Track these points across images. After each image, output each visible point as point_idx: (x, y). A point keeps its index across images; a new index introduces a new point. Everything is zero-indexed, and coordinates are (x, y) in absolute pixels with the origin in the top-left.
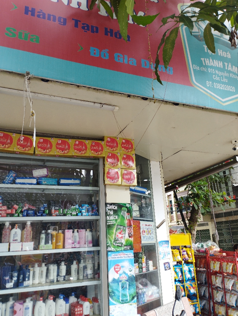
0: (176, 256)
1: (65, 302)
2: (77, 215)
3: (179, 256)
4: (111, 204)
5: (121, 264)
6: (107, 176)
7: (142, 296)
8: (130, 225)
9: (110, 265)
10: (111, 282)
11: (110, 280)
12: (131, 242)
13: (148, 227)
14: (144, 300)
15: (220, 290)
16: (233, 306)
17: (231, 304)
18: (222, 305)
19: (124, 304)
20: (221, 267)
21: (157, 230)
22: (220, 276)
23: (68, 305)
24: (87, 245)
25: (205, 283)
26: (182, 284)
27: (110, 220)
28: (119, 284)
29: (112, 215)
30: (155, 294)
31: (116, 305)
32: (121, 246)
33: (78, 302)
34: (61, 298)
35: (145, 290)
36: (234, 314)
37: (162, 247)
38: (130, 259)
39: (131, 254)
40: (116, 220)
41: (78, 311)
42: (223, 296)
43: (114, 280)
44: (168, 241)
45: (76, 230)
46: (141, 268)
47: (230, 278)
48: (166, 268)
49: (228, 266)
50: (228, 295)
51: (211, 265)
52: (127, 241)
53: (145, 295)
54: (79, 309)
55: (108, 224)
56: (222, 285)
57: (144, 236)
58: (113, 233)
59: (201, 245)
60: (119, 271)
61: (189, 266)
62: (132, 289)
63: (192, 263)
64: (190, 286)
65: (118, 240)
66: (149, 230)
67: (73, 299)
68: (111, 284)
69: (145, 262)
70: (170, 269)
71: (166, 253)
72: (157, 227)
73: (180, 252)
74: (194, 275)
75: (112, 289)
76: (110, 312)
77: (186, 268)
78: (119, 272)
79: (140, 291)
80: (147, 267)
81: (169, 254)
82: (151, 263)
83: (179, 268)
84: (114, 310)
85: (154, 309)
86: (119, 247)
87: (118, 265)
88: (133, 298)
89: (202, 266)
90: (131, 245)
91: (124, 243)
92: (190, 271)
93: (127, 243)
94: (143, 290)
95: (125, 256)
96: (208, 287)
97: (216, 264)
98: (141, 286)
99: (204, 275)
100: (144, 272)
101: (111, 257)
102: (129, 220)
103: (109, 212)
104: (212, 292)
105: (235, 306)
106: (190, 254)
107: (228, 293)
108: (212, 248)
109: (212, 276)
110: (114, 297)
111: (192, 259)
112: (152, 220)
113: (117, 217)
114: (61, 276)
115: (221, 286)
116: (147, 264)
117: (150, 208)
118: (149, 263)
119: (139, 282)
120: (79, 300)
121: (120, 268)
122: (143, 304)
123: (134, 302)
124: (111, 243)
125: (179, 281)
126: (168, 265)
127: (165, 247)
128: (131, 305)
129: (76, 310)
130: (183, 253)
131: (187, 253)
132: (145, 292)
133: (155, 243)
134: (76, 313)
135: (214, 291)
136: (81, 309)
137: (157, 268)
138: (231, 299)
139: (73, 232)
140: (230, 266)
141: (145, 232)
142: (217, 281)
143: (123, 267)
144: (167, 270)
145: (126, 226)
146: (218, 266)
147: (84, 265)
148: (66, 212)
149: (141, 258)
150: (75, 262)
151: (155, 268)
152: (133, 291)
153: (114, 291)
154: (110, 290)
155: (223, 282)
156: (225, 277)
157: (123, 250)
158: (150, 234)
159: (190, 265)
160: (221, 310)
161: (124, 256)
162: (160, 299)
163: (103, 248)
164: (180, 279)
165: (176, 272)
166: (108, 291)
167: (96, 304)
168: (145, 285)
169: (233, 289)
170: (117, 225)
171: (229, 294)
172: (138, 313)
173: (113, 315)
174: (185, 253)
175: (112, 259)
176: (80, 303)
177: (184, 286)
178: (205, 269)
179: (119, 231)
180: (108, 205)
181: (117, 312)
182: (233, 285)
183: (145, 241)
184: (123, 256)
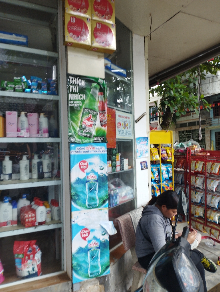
0: (155, 155)
1: (11, 207)
2: (23, 91)
3: (158, 156)
4: (76, 76)
5: (88, 161)
6: (68, 29)
7: (114, 198)
8: (103, 110)
9: (74, 162)
10: (75, 183)
11: (73, 179)
12: (104, 132)
13: (125, 119)
14: (117, 202)
15: (199, 191)
16: (215, 208)
17: (212, 205)
18: (200, 206)
19: (93, 210)
20: (204, 167)
21: (136, 124)
22: (202, 177)
23: (16, 210)
24: (40, 135)
25: (182, 183)
26: (158, 185)
27: (73, 100)
28: (85, 185)
29: (77, 93)
30: (129, 194)
31: (80, 211)
32: (90, 137)
33: (30, 206)
34: (5, 202)
35: (117, 191)
36: (215, 216)
37: (140, 144)
38: (102, 154)
39: (103, 149)
40: (83, 101)
41: (29, 218)
42: (203, 197)
43: (79, 181)
44: (148, 138)
45: (23, 113)
46: (114, 167)
47: (214, 179)
48: (143, 167)
49: (215, 166)
50: (209, 197)
51: (191, 165)
52: (98, 131)
53: (118, 197)
54: (30, 216)
55: (70, 105)
56: (203, 186)
57: (120, 129)
58: (78, 119)
59: (180, 144)
60: (85, 169)
61: (167, 166)
62: (103, 191)
63: (170, 163)
64: (167, 186)
65: (85, 129)
66: (126, 124)
67: (24, 202)
68: (74, 185)
69: (120, 160)
70: (147, 168)
71: (144, 151)
72: (136, 121)
73: (159, 151)
74: (172, 175)
75: (76, 191)
76: (73, 219)
77: (163, 168)
78: (85, 171)
79: (112, 192)
80: (122, 166)
81: (147, 152)
82: (126, 161)
83: (155, 168)
84: (78, 217)
85: (128, 213)
86: (86, 138)
87: (85, 162)
88: (104, 202)
89: (180, 166)
90: (103, 136)
91: (94, 133)
92: (168, 171)
93: (99, 133)
94: (115, 191)
95: (95, 150)
96: (184, 187)
97: (198, 164)
98: (112, 187)
99: (182, 175)
100: (118, 171)
101: (75, 151)
102: (102, 102)
103: (72, 88)
104: (190, 192)
105: (217, 207)
106: (170, 153)
107: (210, 194)
108: (194, 147)
109: (192, 177)
110: (77, 201)
111: (171, 159)
112: (130, 112)
113: (84, 97)
114: (5, 174)
115: (201, 187)
116: (122, 162)
117: (128, 97)
118: (124, 162)
119: (111, 182)
120: (33, 203)
121: (87, 166)
122: (114, 207)
123: (105, 207)
124: (75, 132)
125: (155, 181)
126: (145, 164)
127: (144, 144)
128: (101, 210)
129: (26, 216)
130: (162, 152)
131: (166, 152)
132: (118, 193)
133: (132, 140)
134: (27, 220)
135: (192, 191)
136: (33, 215)
137: (132, 167)
138: (213, 200)
139: (19, 116)
140: (217, 166)
141: (121, 125)
142: (198, 181)
143: (91, 164)
144: (144, 169)
145: (97, 110)
146: (201, 166)
147: (38, 160)
148: (5, 86)
149: (116, 156)
150: (25, 157)
151: (130, 167)
152: (104, 194)
153: (79, 194)
154: (73, 192)
155: (204, 182)
156: (208, 178)
157: (92, 142)
158: (127, 128)
159: (169, 165)
160: (199, 211)
161: (93, 150)
162: (134, 199)
163: (63, 140)
164: (157, 179)
165: (153, 172)
166: (70, 193)
167: (55, 209)
168: (118, 185)
169: (217, 190)
170: (84, 109)
171: (211, 196)
172: (110, 220)
173: (76, 222)
174: (165, 152)
175: (77, 154)
176: (33, 207)
177: (160, 187)
178: (182, 170)
179: (86, 117)
180: (71, 78)
181: (83, 219)
182: (217, 186)
183: (120, 135)
184: (91, 150)
